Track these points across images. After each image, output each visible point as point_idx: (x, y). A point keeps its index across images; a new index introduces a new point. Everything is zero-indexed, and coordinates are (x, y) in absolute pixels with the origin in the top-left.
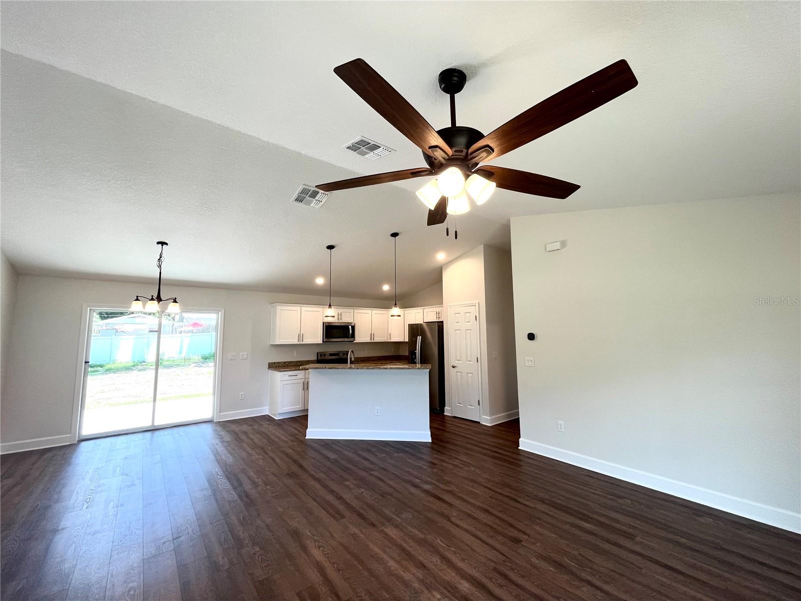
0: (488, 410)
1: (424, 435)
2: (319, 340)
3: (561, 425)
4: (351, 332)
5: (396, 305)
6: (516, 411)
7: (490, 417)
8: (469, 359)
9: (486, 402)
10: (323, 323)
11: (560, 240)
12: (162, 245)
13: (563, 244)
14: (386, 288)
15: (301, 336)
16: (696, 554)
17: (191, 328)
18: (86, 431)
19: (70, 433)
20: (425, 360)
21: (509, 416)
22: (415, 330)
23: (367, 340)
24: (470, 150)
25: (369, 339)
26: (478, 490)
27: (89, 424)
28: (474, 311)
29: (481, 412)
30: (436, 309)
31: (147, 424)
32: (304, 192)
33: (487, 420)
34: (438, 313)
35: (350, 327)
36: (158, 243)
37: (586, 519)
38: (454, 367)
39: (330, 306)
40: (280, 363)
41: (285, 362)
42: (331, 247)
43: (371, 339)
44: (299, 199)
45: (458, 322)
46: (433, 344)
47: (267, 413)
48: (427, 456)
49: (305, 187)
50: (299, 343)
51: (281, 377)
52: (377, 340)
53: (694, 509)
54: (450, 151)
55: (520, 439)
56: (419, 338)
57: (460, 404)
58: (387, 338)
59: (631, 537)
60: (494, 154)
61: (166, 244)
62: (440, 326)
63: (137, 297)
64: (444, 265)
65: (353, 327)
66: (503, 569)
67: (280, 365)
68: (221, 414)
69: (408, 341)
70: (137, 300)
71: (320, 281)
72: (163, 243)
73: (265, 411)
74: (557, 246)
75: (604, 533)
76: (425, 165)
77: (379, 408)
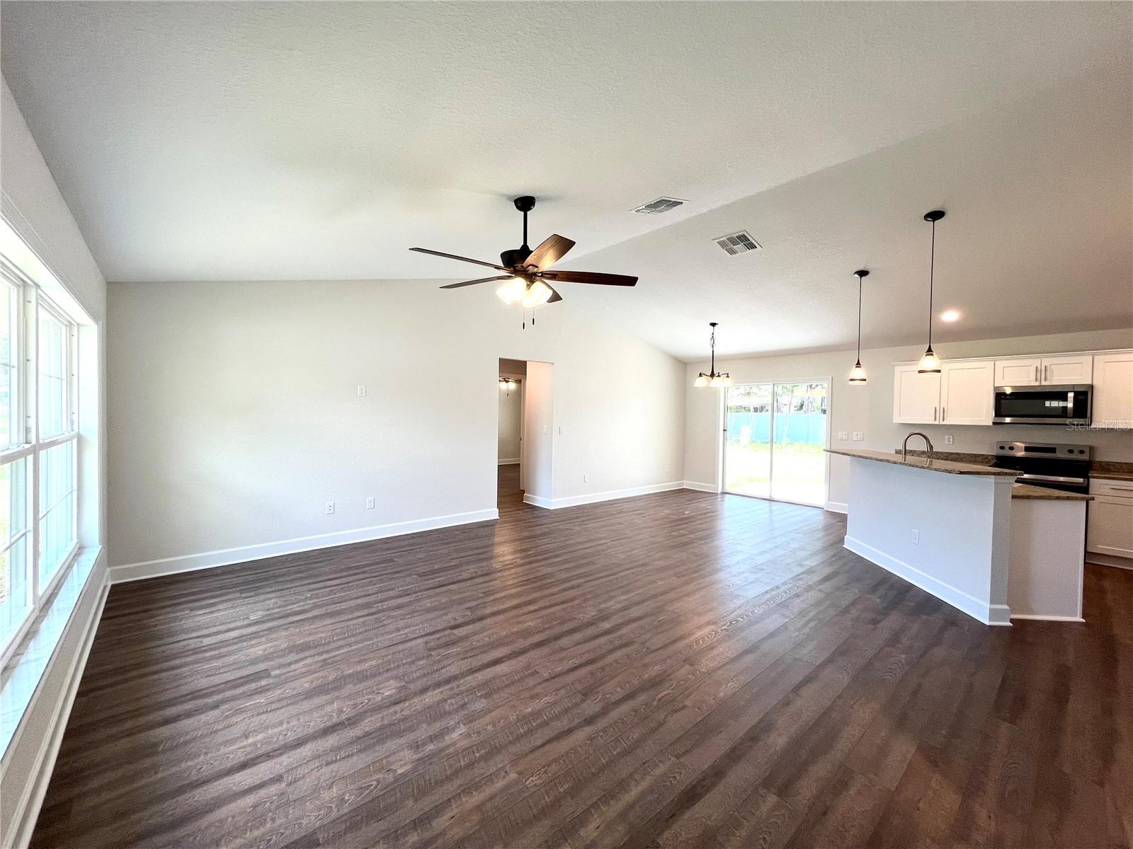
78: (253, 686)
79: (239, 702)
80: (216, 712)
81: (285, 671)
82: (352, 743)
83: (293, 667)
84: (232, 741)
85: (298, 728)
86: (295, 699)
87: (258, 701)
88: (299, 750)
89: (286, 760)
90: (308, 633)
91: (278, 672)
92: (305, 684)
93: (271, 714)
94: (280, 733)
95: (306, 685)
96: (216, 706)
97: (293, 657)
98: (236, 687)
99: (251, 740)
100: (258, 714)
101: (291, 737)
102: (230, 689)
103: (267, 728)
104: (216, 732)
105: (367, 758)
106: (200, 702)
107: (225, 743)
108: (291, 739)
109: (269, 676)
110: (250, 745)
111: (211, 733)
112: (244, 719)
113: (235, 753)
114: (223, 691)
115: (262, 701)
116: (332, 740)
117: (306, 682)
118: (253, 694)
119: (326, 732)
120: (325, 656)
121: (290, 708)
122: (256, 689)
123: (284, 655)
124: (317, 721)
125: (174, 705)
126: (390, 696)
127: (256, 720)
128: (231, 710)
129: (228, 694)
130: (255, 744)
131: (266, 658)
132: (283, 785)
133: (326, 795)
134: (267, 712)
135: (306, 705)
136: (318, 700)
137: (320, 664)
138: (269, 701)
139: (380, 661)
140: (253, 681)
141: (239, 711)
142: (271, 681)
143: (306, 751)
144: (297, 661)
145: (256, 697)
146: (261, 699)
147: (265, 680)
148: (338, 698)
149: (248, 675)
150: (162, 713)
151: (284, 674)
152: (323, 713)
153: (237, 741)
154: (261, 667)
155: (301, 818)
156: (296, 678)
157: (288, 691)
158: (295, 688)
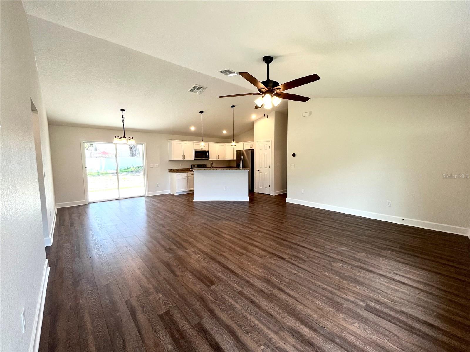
0: (274, 190)
1: (246, 198)
2: (192, 158)
3: (303, 191)
4: (207, 155)
5: (233, 141)
6: (285, 190)
7: (274, 191)
8: (266, 167)
9: (273, 186)
10: (194, 150)
11: (309, 111)
12: (123, 111)
13: (310, 113)
14: (225, 132)
15: (184, 157)
16: (340, 224)
17: (101, 155)
18: (90, 200)
19: (85, 200)
20: (244, 167)
21: (283, 192)
22: (239, 154)
23: (216, 159)
24: (274, 89)
25: (216, 158)
26: (269, 213)
27: (91, 197)
28: (269, 144)
29: (271, 190)
30: (250, 143)
31: (117, 197)
32: (195, 87)
33: (273, 193)
34: (251, 145)
35: (207, 152)
36: (121, 110)
37: (307, 218)
38: (258, 171)
39: (202, 141)
40: (174, 169)
41: (176, 169)
42: (201, 112)
43: (217, 158)
44: (192, 91)
45: (261, 149)
46: (248, 161)
47: (170, 193)
48: (248, 204)
49: (196, 85)
50: (183, 160)
51: (176, 175)
52: (220, 158)
53: (344, 215)
54: (267, 89)
55: (287, 198)
56: (242, 158)
57: (261, 187)
58: (225, 158)
59: (321, 221)
60: (281, 90)
61: (125, 110)
62: (252, 151)
63: (115, 136)
64: (255, 121)
65: (208, 152)
66: (278, 228)
67: (174, 170)
68: (149, 193)
69: (236, 159)
70: (116, 138)
71: (193, 129)
72: (123, 110)
73: (169, 192)
74: (308, 114)
75: (312, 221)
76: (259, 92)
77: (226, 187)
78: (378, 307)
79: (390, 305)
80: (403, 309)
81: (358, 301)
82: (368, 265)
83: (353, 299)
84: (403, 292)
85: (377, 279)
86: (369, 287)
87: (382, 298)
88: (383, 274)
89: (389, 275)
90: (320, 311)
91: (362, 304)
92: (358, 289)
93: (382, 290)
94: (384, 282)
95: (358, 287)
96: (402, 313)
97: (346, 305)
98: (387, 314)
99: (396, 288)
100: (386, 293)
101: (382, 278)
102: (390, 316)
103: (388, 286)
104: (408, 301)
105: (368, 260)
106: (410, 322)
107: (406, 294)
108: (383, 278)
109: (367, 305)
110: (397, 286)
111: (410, 302)
112: (393, 296)
113: (403, 289)
114: (394, 318)
115: (380, 297)
116: (371, 269)
117: (357, 289)
118: (382, 303)
119: (371, 271)
120: (335, 291)
121: (373, 285)
122: (378, 304)
123: (348, 310)
124: (369, 275)
125: (425, 333)
126: (341, 263)
127: (389, 292)
128: (397, 305)
129: (392, 314)
130: (395, 286)
131: (358, 317)
132: (395, 271)
133: (386, 263)
134: (383, 291)
135: (366, 282)
136: (362, 280)
137: (342, 290)
138: (378, 294)
139: (323, 272)
140: (377, 310)
141: (393, 301)
142: (369, 302)
143: (381, 272)
144: (348, 300)
145: (382, 301)
146: (381, 298)
147: (370, 305)
148: (355, 275)
149: (376, 315)
150: (433, 334)
151: (360, 300)
152: (365, 276)
153: (401, 291)
154: (365, 314)
155: (395, 264)
156: (357, 293)
157: (368, 292)
158: (363, 290)
